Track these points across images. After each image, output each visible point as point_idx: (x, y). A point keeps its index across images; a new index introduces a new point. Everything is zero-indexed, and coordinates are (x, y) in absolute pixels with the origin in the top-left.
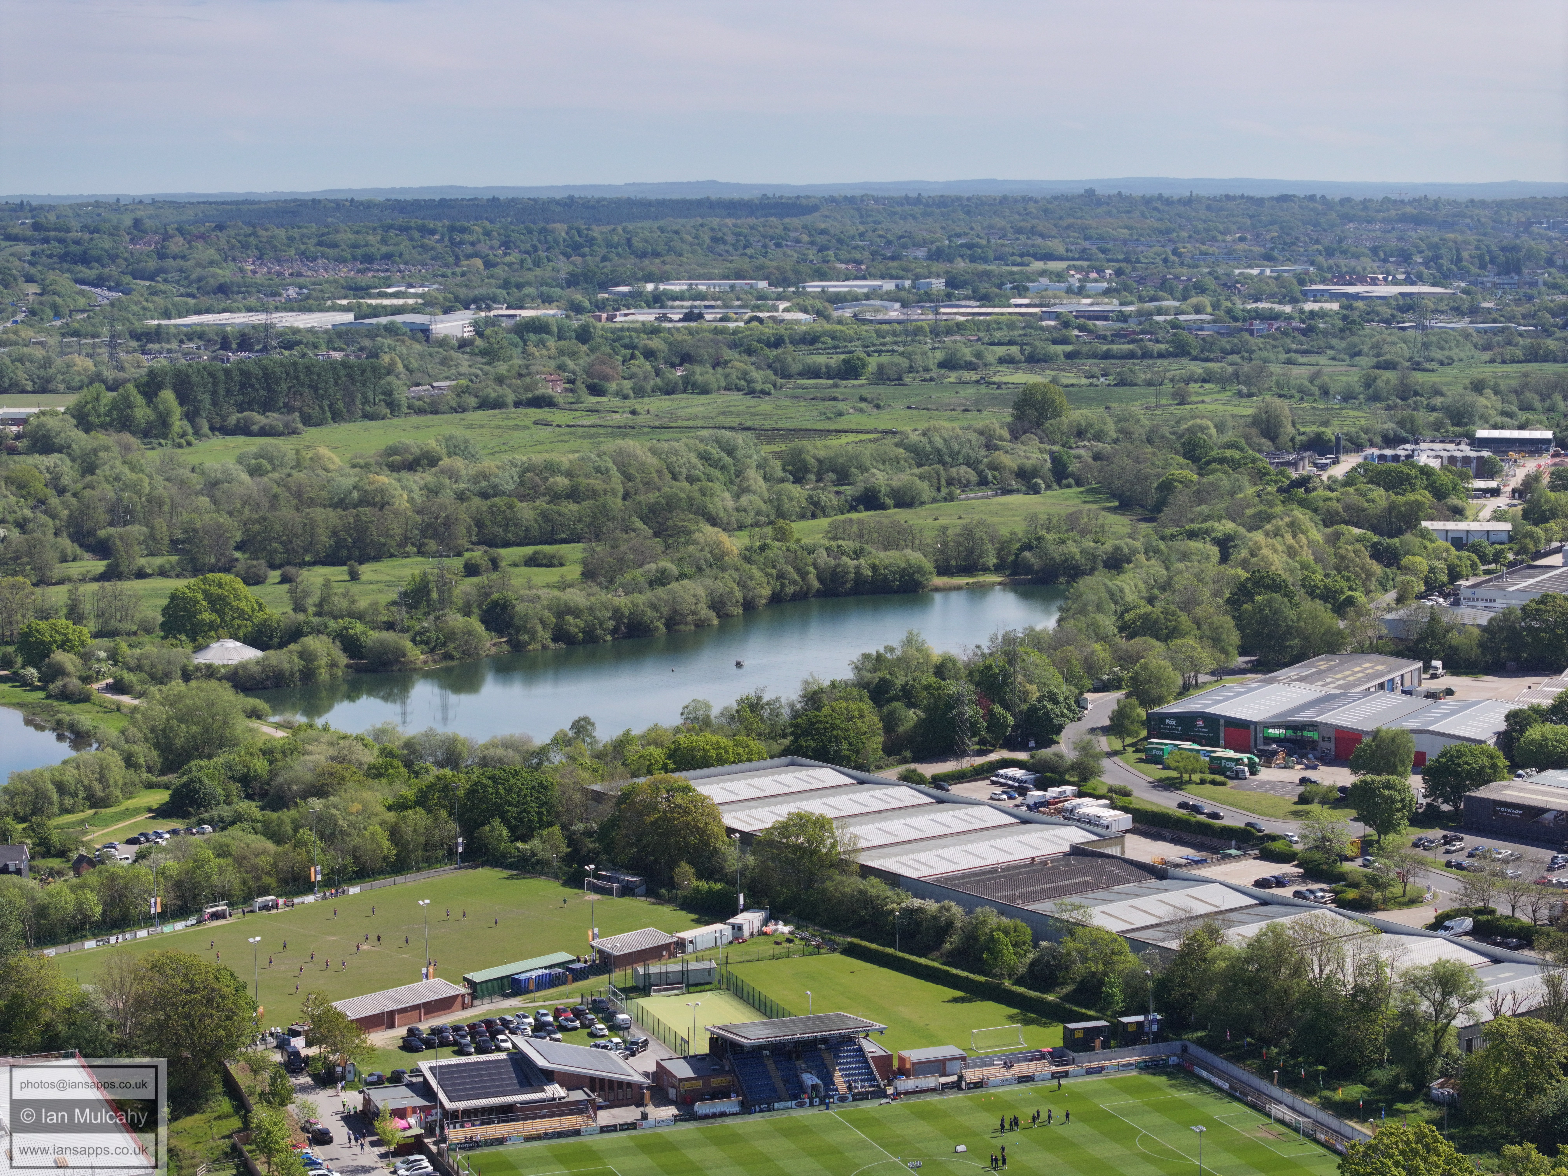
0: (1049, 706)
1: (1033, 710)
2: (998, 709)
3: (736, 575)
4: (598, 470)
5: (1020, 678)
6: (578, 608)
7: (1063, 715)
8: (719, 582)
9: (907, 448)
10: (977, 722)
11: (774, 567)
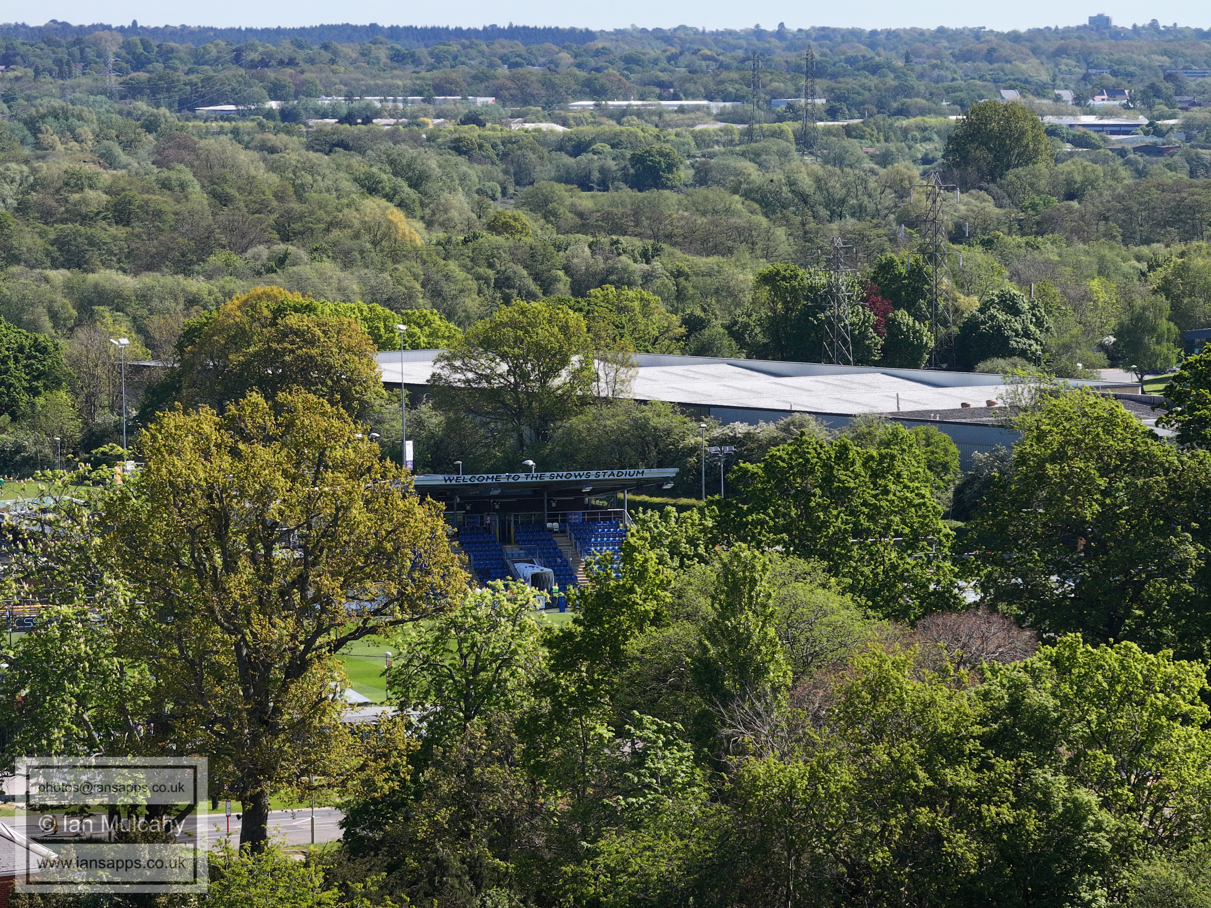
0: (1001, 316)
1: (971, 325)
2: (904, 317)
3: (419, 270)
4: (165, 185)
5: (946, 283)
6: (119, 295)
7: (1027, 334)
8: (386, 275)
9: (747, 195)
10: (864, 336)
11: (491, 266)
